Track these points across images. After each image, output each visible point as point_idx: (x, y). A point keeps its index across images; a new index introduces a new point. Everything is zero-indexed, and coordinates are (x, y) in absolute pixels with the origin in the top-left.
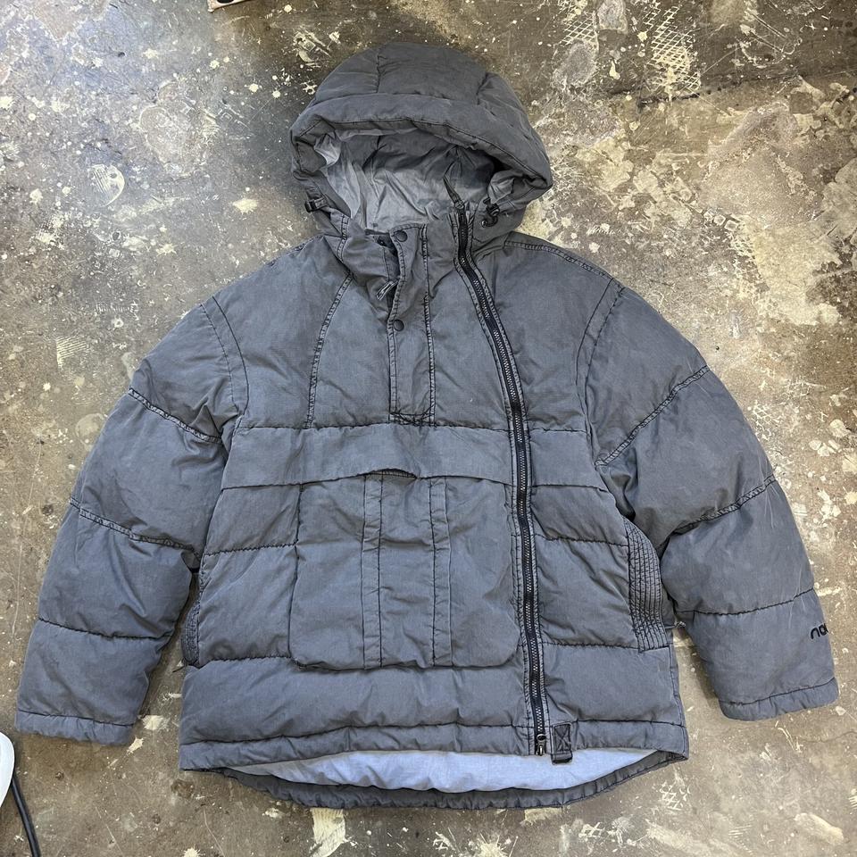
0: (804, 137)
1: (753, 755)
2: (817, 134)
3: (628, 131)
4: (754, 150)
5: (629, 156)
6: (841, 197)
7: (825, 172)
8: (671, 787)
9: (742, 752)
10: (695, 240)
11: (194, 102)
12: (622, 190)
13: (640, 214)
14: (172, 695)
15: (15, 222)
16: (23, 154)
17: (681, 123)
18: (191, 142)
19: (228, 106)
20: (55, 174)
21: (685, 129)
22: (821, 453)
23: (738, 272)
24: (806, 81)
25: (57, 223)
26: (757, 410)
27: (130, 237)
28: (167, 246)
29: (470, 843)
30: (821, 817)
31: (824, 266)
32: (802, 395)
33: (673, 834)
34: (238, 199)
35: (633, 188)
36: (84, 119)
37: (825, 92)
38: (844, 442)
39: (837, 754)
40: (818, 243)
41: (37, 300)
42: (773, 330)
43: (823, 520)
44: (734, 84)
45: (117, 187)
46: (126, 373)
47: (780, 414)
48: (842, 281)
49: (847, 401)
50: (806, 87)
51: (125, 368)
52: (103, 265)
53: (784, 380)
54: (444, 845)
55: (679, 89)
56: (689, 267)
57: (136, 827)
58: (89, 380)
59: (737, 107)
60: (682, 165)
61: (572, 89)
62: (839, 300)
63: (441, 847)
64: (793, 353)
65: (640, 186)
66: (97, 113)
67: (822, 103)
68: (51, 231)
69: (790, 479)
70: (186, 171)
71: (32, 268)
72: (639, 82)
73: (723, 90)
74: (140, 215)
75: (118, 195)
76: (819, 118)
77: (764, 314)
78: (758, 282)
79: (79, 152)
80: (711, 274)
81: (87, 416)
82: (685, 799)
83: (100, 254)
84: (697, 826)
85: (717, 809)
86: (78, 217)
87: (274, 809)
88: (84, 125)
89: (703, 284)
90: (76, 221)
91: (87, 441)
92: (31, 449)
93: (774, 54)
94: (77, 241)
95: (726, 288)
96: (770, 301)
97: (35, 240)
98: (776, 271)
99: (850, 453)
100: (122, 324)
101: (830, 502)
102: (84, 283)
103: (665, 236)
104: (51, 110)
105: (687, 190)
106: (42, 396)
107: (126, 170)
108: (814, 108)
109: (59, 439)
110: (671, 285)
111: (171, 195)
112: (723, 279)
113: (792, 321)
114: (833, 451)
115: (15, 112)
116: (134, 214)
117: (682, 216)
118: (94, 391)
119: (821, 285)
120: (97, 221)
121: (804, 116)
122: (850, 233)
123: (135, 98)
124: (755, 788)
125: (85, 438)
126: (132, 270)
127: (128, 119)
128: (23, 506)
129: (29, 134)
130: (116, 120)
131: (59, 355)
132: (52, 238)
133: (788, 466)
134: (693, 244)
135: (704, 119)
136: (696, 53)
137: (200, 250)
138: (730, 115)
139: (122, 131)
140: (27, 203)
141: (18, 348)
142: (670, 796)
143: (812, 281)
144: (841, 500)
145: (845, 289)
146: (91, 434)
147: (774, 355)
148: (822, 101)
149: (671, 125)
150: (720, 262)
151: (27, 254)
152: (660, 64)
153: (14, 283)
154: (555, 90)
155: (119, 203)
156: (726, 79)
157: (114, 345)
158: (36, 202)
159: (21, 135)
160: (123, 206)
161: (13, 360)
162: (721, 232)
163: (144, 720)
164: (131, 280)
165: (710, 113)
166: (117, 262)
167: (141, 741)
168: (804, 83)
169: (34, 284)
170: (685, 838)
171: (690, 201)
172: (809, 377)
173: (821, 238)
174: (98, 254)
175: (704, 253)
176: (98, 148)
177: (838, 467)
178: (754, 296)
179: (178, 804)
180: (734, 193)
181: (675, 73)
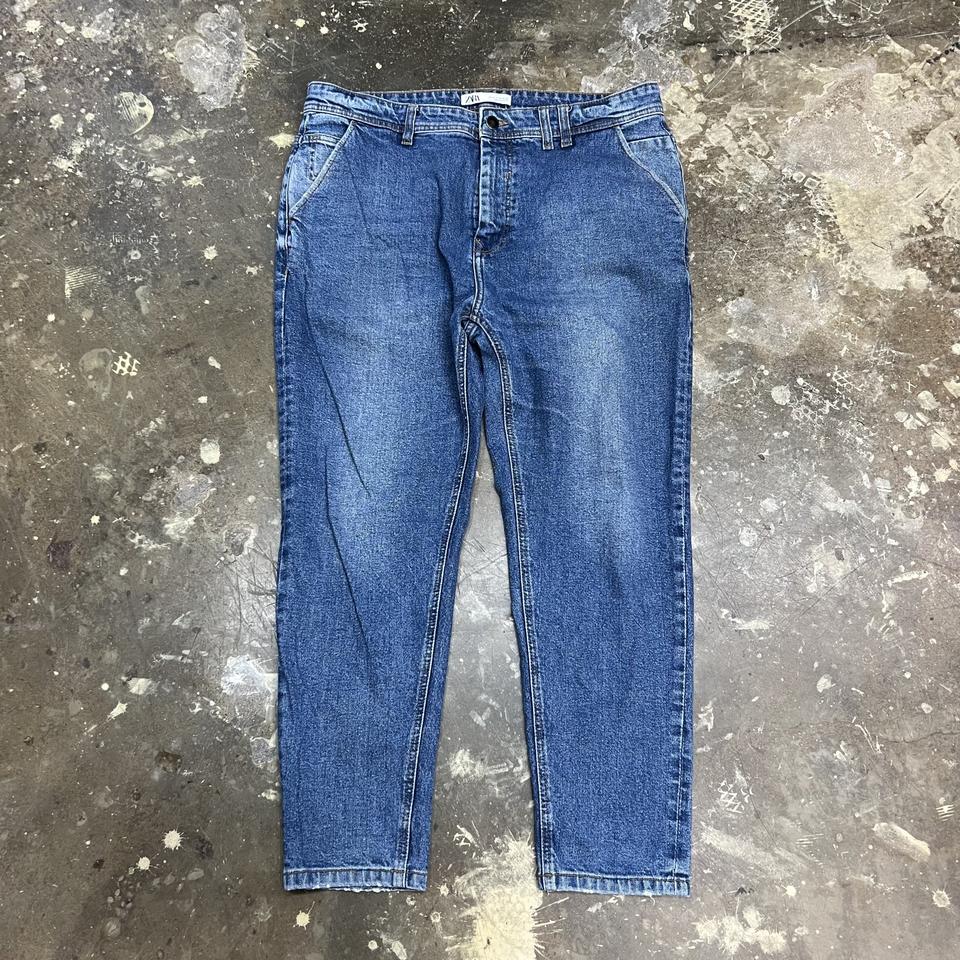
0: (892, 97)
1: (825, 753)
2: (906, 94)
3: (702, 83)
4: (838, 107)
5: (702, 108)
6: (932, 160)
7: (914, 134)
8: (731, 786)
9: (813, 750)
10: (772, 197)
11: (235, 34)
12: (693, 142)
13: (712, 168)
14: (164, 657)
15: (31, 146)
16: (46, 79)
17: (760, 77)
18: (228, 74)
19: (271, 40)
20: (80, 100)
21: (763, 83)
22: (908, 425)
23: (819, 231)
24: (895, 41)
25: (77, 149)
26: (836, 377)
27: (156, 166)
28: (194, 178)
29: (497, 840)
30: (904, 829)
31: (912, 229)
32: (887, 363)
33: (732, 839)
34: (276, 133)
35: (705, 141)
36: (115, 47)
37: (915, 53)
38: (933, 415)
39: (922, 757)
40: (906, 206)
41: (49, 227)
42: (856, 293)
43: (910, 497)
44: (817, 40)
45: (145, 117)
46: (140, 307)
47: (863, 382)
48: (932, 246)
49: (937, 372)
50: (894, 46)
51: (138, 302)
52: (123, 194)
53: (866, 346)
54: (467, 840)
55: (757, 43)
56: (765, 224)
57: (112, 802)
58: (98, 312)
59: (820, 63)
60: (758, 119)
61: (642, 37)
62: (928, 265)
63: (462, 843)
64: (878, 319)
65: (713, 139)
66: (130, 41)
67: (911, 63)
68: (70, 157)
69: (873, 452)
70: (222, 103)
71: (46, 195)
72: (715, 34)
73: (805, 46)
74: (167, 146)
75: (146, 124)
76: (908, 78)
77: (846, 276)
78: (840, 243)
79: (107, 79)
80: (788, 232)
81: (93, 351)
82: (746, 800)
83: (122, 183)
84: (760, 831)
85: (784, 814)
86: (100, 144)
87: (272, 791)
88: (115, 52)
89: (780, 241)
90: (98, 148)
91: (90, 377)
92: (27, 383)
93: (861, 13)
94: (97, 169)
95: (805, 247)
96: (853, 263)
97: (51, 165)
98: (861, 232)
99: (940, 427)
100: (139, 256)
101: (917, 479)
102: (101, 212)
103: (740, 191)
104: (81, 36)
105: (764, 144)
106: (45, 328)
107: (156, 100)
108: (903, 68)
109: (60, 373)
110: (744, 241)
111: (202, 126)
112: (802, 238)
113: (877, 284)
114: (921, 424)
115: (41, 37)
116: (161, 144)
117: (759, 173)
118: (102, 324)
119: (909, 249)
120: (121, 149)
121: (892, 75)
122: (942, 196)
123: (173, 27)
124: (828, 792)
125: (89, 373)
126: (155, 201)
127: (162, 49)
128: (13, 443)
129: (55, 58)
130: (150, 49)
131: (67, 286)
132: (70, 164)
133: (870, 437)
134: (769, 201)
135: (783, 73)
136: (777, 8)
137: (230, 183)
138: (812, 70)
139: (156, 60)
140: (47, 129)
141: (21, 277)
142: (730, 797)
143: (899, 244)
144: (930, 476)
145: (935, 254)
146: (96, 370)
147: (856, 320)
148: (911, 62)
149: (749, 79)
150: (799, 221)
151: (41, 180)
152: (738, 17)
153: (25, 209)
154: (624, 39)
155: (146, 132)
156: (809, 36)
157: (129, 278)
158: (55, 128)
159: (46, 60)
160: (150, 136)
161: (16, 289)
162: (800, 189)
163: (130, 683)
164: (153, 211)
165: (791, 69)
166: (138, 192)
167: (124, 706)
168: (892, 42)
169: (46, 210)
170: (745, 845)
171: (766, 157)
172: (895, 343)
173: (910, 200)
174: (119, 183)
175: (781, 210)
176: (128, 76)
177: (927, 442)
178: (835, 256)
179: (161, 780)
180: (815, 151)
181: (754, 27)
